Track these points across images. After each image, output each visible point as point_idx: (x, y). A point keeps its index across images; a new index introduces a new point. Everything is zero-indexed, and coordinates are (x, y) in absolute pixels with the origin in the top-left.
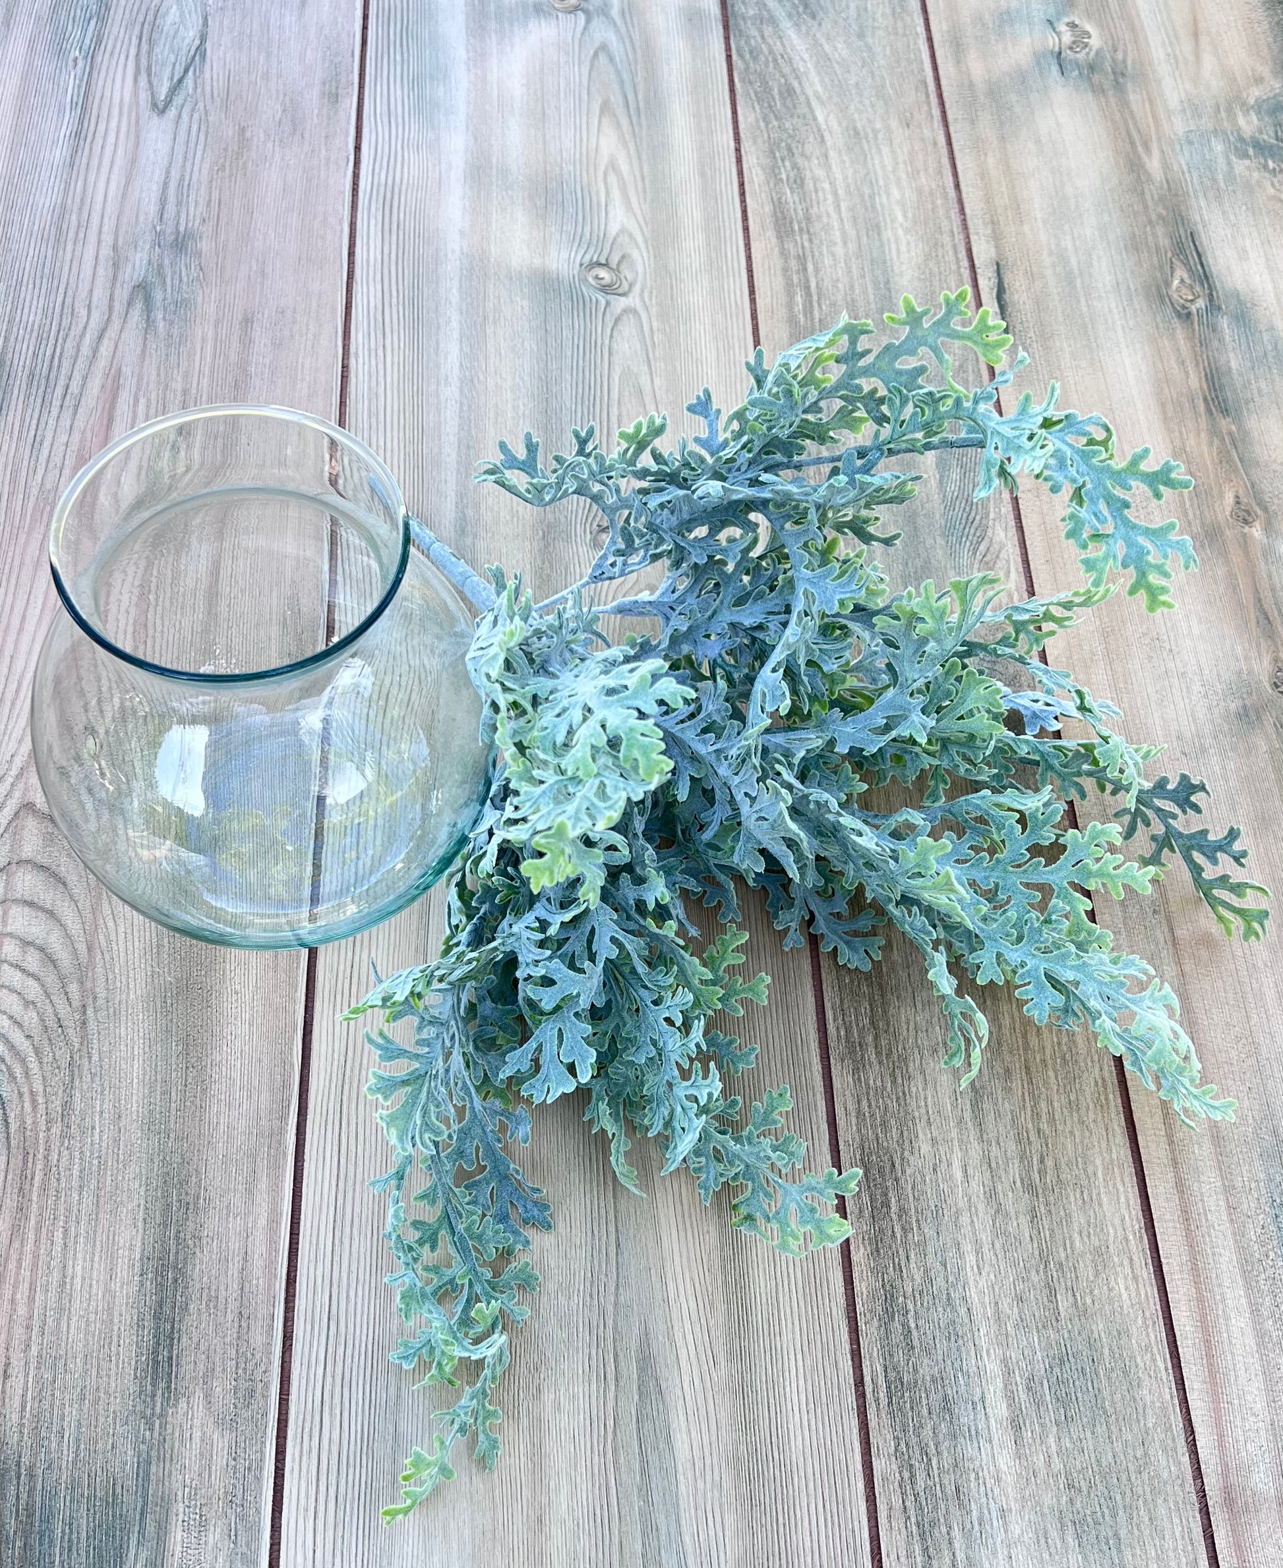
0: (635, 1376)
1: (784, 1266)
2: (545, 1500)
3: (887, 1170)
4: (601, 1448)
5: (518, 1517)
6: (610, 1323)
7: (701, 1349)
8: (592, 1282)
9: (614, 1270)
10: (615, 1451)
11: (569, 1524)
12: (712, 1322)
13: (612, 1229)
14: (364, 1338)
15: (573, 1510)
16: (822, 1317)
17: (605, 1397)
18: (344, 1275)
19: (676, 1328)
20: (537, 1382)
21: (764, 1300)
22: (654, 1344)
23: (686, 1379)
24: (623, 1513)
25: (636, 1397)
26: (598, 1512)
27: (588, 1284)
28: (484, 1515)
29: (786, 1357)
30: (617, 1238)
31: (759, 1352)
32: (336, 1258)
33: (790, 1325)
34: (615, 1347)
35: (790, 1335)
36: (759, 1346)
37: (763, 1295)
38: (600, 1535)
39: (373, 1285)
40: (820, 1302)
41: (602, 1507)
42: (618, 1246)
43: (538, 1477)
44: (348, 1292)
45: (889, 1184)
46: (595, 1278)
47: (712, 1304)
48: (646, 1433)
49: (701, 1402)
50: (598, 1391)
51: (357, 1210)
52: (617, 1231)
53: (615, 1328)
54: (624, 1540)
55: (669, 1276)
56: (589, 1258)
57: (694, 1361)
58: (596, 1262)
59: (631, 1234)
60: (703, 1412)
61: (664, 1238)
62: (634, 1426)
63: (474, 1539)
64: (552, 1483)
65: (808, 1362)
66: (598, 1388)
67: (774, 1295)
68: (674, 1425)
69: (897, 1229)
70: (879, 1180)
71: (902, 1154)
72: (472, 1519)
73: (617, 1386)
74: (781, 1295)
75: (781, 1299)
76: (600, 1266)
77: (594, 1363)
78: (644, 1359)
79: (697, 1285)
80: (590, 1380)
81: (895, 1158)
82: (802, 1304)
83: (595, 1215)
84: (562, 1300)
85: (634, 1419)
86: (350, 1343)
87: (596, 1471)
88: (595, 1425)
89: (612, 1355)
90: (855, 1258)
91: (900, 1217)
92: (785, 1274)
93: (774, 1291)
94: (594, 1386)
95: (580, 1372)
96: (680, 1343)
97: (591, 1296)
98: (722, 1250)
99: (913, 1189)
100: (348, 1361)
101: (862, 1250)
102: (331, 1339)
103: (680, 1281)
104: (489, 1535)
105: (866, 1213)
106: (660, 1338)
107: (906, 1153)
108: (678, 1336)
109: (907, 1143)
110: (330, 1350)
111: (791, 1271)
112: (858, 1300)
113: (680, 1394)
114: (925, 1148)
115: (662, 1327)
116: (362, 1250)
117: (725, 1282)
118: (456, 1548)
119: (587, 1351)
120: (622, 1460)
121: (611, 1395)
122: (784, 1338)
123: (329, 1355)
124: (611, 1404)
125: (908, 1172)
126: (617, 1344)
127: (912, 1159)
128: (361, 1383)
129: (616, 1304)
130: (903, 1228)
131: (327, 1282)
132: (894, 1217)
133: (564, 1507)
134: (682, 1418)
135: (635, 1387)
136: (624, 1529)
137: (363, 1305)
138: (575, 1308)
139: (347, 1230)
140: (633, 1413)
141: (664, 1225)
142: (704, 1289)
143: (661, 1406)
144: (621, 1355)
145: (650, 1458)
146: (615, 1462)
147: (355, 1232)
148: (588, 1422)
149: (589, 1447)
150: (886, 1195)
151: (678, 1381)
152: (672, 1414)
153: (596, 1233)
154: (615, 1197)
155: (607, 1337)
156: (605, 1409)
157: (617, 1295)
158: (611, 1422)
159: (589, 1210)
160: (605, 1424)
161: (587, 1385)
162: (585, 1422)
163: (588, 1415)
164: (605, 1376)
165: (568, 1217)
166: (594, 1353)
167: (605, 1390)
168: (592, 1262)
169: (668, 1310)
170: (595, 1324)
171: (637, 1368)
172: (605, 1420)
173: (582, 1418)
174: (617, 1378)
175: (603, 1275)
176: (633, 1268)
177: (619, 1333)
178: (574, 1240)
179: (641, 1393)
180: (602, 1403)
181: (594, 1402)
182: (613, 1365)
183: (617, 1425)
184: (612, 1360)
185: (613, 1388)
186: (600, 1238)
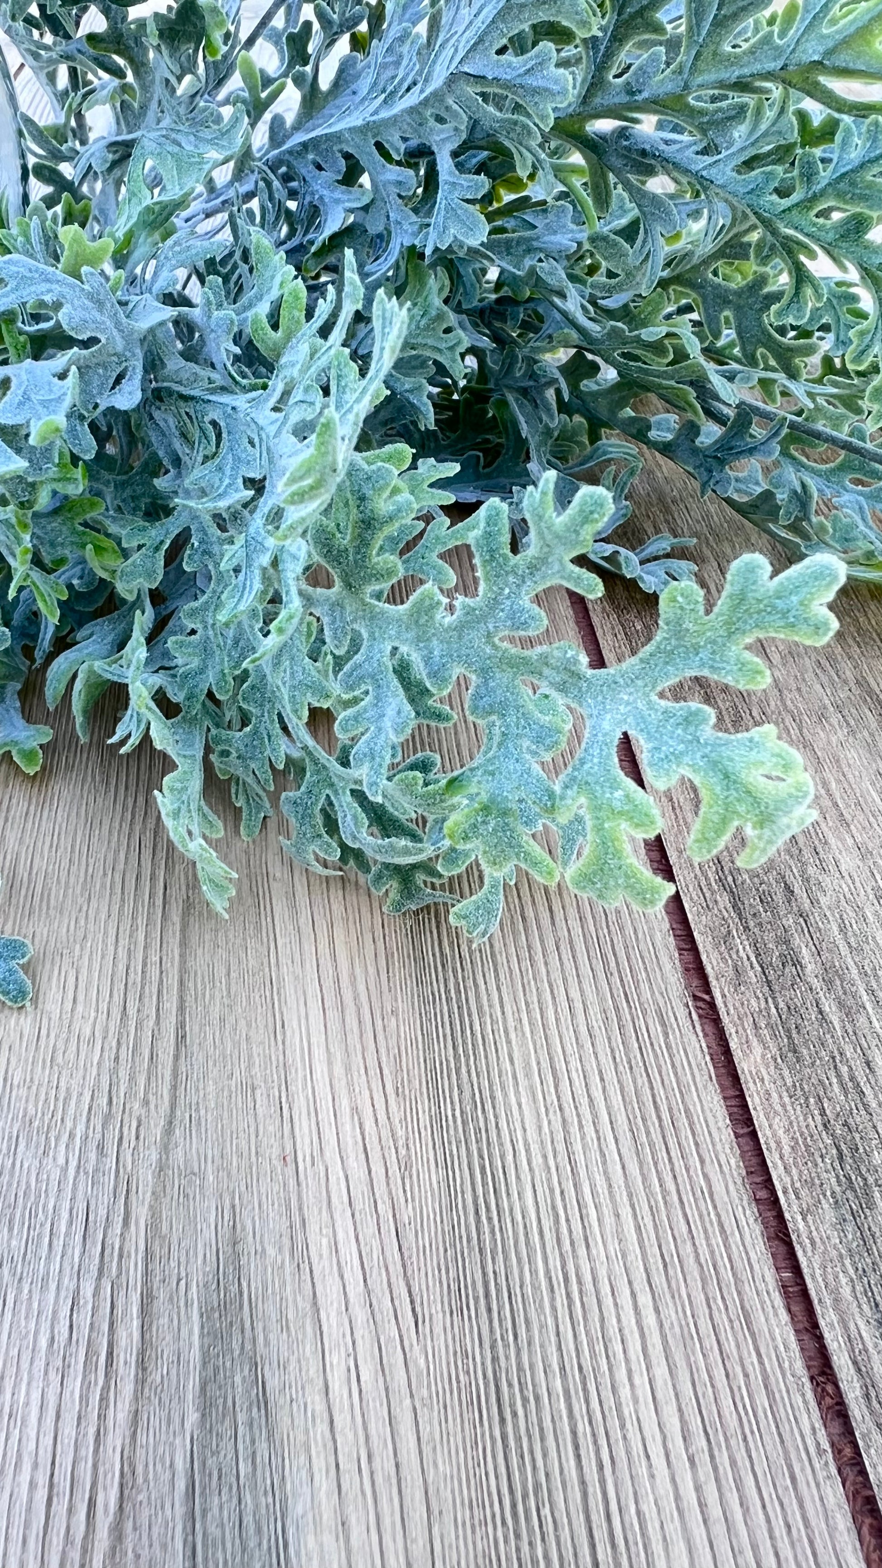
0: (195, 1354)
1: (578, 1083)
3: (779, 897)
6: (141, 1213)
7: (377, 1281)
8: (108, 1118)
9: (166, 1092)
12: (406, 1214)
13: (171, 1005)
16: (688, 1198)
17: (102, 1417)
19: (313, 1227)
21: (538, 1160)
22: (252, 1266)
23: (337, 1360)
25: (193, 1417)
27: (98, 1121)
29: (608, 1301)
31: (536, 1288)
33: (609, 1220)
34: (147, 1273)
35: (613, 1246)
36: (534, 1272)
37: (535, 1148)
40: (679, 1164)
42: (181, 1038)
45: (789, 921)
46: (117, 1111)
47: (406, 1167)
48: (214, 1530)
49: (378, 1428)
50: (84, 1399)
52: (181, 1008)
53: (153, 1226)
55: (301, 1103)
56: (107, 1064)
57: (360, 1315)
58: (123, 1074)
59: (215, 1012)
60: (384, 1464)
61: (292, 1023)
62: (180, 1510)
65: (669, 1312)
66: (86, 1386)
67: (561, 1147)
68: (298, 1508)
69: (829, 1006)
70: (765, 917)
71: (803, 872)
73: (139, 1384)
74: (578, 1147)
75: (580, 1158)
76: (132, 1079)
77: (84, 1319)
78: (224, 1307)
79: (369, 1124)
80: (66, 1366)
81: (790, 879)
82: (633, 1168)
83: (136, 977)
84: (27, 1159)
85: (181, 1485)
88: (60, 1507)
89: (135, 1298)
90: (744, 1065)
91: (829, 984)
92: (585, 1101)
93: (560, 1136)
94: (75, 1384)
95: (43, 1342)
96: (323, 1265)
97: (101, 1149)
98: (428, 1047)
99: (843, 930)
101: (758, 1050)
103: (327, 1115)
105: (752, 976)
106: (271, 1251)
107: (811, 871)
108: (318, 1243)
109: (807, 854)
111: (598, 1094)
112: (772, 1158)
113: (320, 1407)
114: (849, 862)
115: (277, 1223)
117: (438, 1120)
119: (69, 1283)
121: (120, 1413)
122: (598, 1250)
124: (115, 1440)
125: (824, 901)
126: (156, 1267)
127: (826, 881)
129: (161, 1168)
130: (841, 1005)
132: (816, 984)
134: (324, 1484)
135: (192, 1385)
138: (56, 1174)
140: (181, 1464)
141: (291, 1001)
142: (385, 1133)
143: (262, 1447)
144: (162, 1297)
148: (41, 1494)
150: (787, 942)
151: (314, 1369)
152: (295, 1477)
153: (132, 1011)
154: (184, 943)
155: (129, 1246)
156: (96, 1451)
157: (165, 1148)
158: (109, 1497)
159: (121, 967)
160: (92, 1504)
161: (55, 1379)
162: (30, 1500)
163: (42, 1480)
164: (110, 1354)
165: (71, 980)
166: (88, 1289)
167: (104, 1399)
168: (114, 1072)
169: (292, 1182)
170: (102, 1212)
171: (202, 1336)
172: (94, 1485)
173: (25, 1487)
174: (142, 1365)
175: (136, 1106)
176: (211, 1088)
177: (161, 1237)
178: (76, 1027)
179: (206, 1406)
180: (92, 1431)
181: (68, 1430)
182: (136, 1323)
183: (128, 1507)
184: (135, 1310)
185: (128, 1388)
186: (139, 1026)
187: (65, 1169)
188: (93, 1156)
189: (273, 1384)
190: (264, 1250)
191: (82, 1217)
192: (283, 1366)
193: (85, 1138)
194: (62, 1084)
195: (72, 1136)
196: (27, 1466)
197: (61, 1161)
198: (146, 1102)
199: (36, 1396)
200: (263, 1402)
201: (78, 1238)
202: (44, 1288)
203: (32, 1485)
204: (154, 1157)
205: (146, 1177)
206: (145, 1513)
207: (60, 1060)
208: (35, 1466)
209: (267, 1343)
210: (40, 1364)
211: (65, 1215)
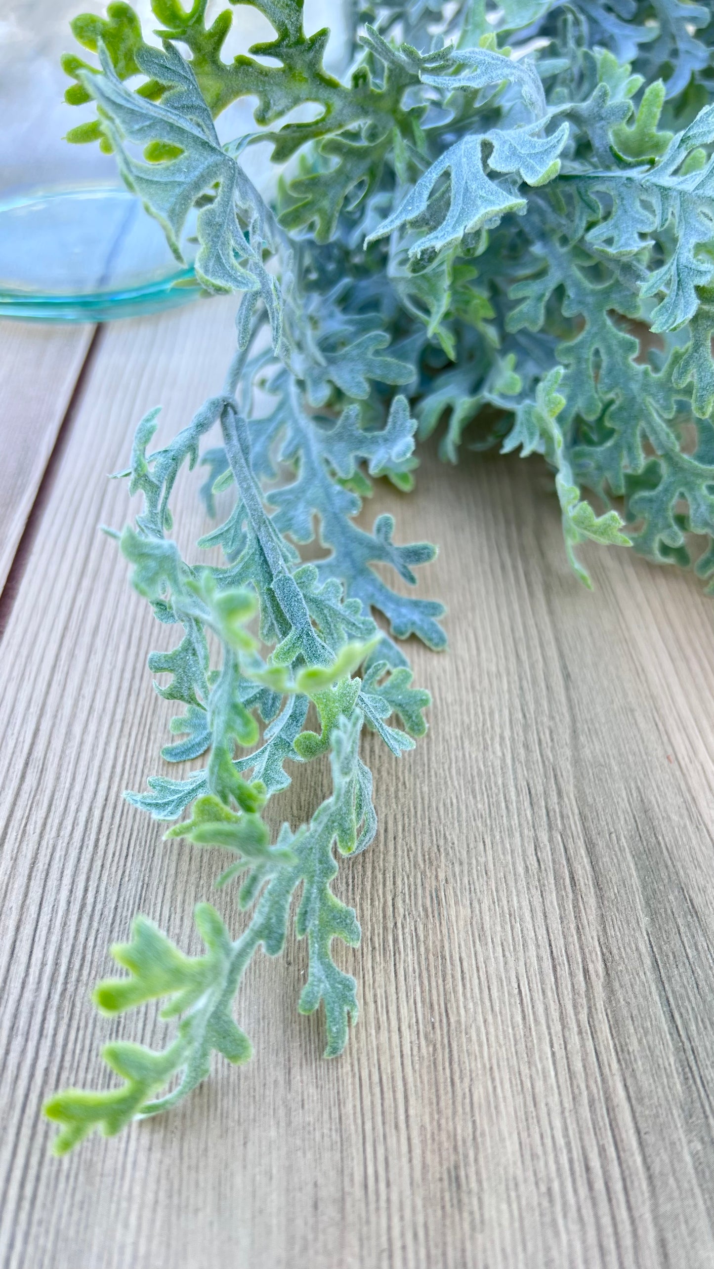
0: (636, 881)
2: (463, 1130)
4: (584, 1017)
5: (400, 1167)
6: (569, 788)
8: (526, 727)
9: (565, 710)
10: (616, 1026)
11: (528, 1191)
13: (552, 652)
14: (88, 797)
15: (534, 1156)
17: (578, 917)
18: (68, 702)
20: (430, 884)
22: (663, 826)
24: (656, 1168)
25: (645, 921)
26: (595, 1163)
27: (519, 729)
28: (318, 1160)
30: (564, 667)
32: (59, 677)
34: (585, 829)
38: (606, 1221)
39: (119, 717)
41: (602, 1150)
42: (567, 677)
43: (444, 1076)
44: (70, 726)
46: (532, 723)
48: (679, 990)
50: (561, 906)
51: (108, 613)
52: (562, 655)
53: (581, 797)
54: (669, 1236)
55: (670, 721)
56: (516, 691)
58: (529, 697)
59: (589, 659)
62: (649, 975)
63: (291, 1221)
64: (479, 1093)
66: (561, 900)
72: (289, 1169)
73: (601, 898)
76: (537, 702)
77: (546, 854)
78: (647, 852)
80: (542, 886)
83: (520, 633)
84: (472, 751)
85: (648, 961)
86: (59, 805)
87: (578, 1066)
88: (564, 971)
89: (581, 843)
94: (552, 897)
95: (521, 870)
97: (526, 746)
100: (50, 835)
102: (24, 796)
103: (693, 731)
104: (330, 1212)
106: (673, 816)
110: (18, 814)
115: (674, 800)
116: (107, 667)
118: (245, 1242)
120: (634, 1046)
121: (591, 914)
123: (15, 823)
124: (592, 933)
126: (589, 824)
128: (68, 872)
129: (577, 762)
131: (34, 710)
133: (511, 1146)
135: (639, 901)
136: (665, 1208)
137: (93, 750)
138: (498, 763)
139: (86, 639)
140: (644, 949)
141: (645, 653)
143: (701, 940)
144: (601, 844)
145: (697, 1042)
146: (621, 1050)
147: (99, 643)
148: (547, 964)
149: (555, 1015)
153: (524, 657)
154: (551, 612)
155: (567, 811)
156: (580, 938)
157: (576, 746)
158: (597, 967)
159: (507, 629)
160: (586, 972)
161: (536, 894)
162: (540, 967)
163: (546, 954)
164: (572, 879)
165: (471, 636)
166: (544, 837)
167: (576, 906)
168: (522, 696)
169: (678, 773)
170: (540, 789)
171: (637, 870)
172: (584, 960)
173: (534, 960)
174: (597, 885)
175: (545, 719)
176: (599, 709)
177: (591, 806)
178: (485, 665)
179: (653, 914)
180: (573, 926)
181: (555, 925)
182: (586, 861)
183: (613, 974)
184: (583, 852)
185: (592, 901)
186: (532, 667)
187: (503, 759)
188: (522, 751)
189: (698, 900)
190: (669, 817)
191: (525, 790)
192: (704, 890)
193: (513, 740)
194: (485, 703)
195: (502, 738)
196: (532, 947)
197: (499, 754)
198: (552, 718)
199: (525, 904)
200: (694, 911)
201: (527, 804)
202: (511, 835)
203: (539, 959)
204: (569, 753)
205: (566, 767)
206: (627, 978)
207: (478, 687)
208: (538, 946)
209: (687, 875)
210: (522, 883)
211: (512, 790)
